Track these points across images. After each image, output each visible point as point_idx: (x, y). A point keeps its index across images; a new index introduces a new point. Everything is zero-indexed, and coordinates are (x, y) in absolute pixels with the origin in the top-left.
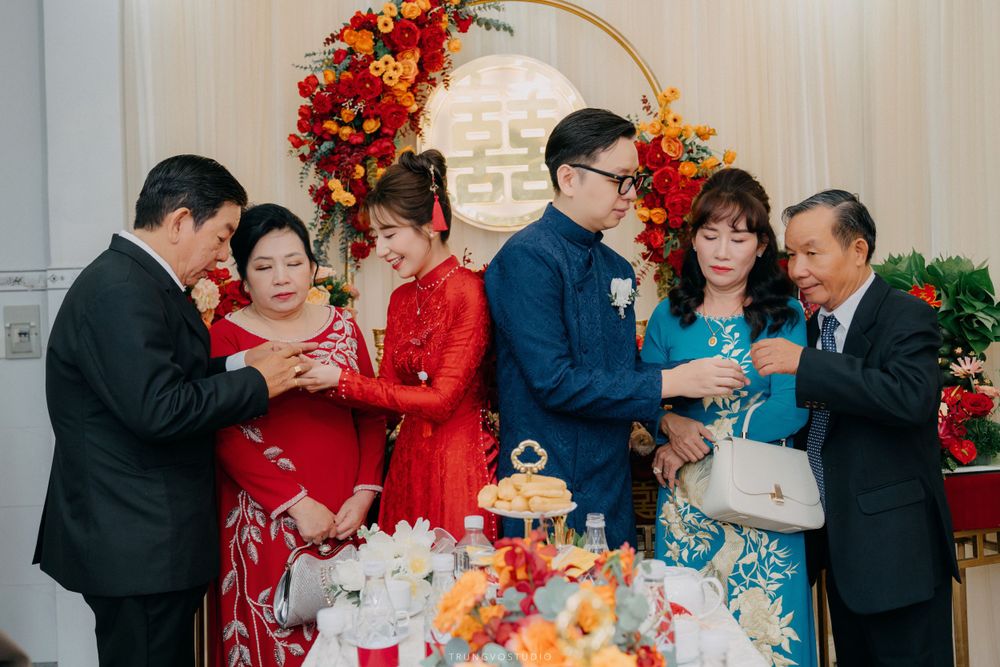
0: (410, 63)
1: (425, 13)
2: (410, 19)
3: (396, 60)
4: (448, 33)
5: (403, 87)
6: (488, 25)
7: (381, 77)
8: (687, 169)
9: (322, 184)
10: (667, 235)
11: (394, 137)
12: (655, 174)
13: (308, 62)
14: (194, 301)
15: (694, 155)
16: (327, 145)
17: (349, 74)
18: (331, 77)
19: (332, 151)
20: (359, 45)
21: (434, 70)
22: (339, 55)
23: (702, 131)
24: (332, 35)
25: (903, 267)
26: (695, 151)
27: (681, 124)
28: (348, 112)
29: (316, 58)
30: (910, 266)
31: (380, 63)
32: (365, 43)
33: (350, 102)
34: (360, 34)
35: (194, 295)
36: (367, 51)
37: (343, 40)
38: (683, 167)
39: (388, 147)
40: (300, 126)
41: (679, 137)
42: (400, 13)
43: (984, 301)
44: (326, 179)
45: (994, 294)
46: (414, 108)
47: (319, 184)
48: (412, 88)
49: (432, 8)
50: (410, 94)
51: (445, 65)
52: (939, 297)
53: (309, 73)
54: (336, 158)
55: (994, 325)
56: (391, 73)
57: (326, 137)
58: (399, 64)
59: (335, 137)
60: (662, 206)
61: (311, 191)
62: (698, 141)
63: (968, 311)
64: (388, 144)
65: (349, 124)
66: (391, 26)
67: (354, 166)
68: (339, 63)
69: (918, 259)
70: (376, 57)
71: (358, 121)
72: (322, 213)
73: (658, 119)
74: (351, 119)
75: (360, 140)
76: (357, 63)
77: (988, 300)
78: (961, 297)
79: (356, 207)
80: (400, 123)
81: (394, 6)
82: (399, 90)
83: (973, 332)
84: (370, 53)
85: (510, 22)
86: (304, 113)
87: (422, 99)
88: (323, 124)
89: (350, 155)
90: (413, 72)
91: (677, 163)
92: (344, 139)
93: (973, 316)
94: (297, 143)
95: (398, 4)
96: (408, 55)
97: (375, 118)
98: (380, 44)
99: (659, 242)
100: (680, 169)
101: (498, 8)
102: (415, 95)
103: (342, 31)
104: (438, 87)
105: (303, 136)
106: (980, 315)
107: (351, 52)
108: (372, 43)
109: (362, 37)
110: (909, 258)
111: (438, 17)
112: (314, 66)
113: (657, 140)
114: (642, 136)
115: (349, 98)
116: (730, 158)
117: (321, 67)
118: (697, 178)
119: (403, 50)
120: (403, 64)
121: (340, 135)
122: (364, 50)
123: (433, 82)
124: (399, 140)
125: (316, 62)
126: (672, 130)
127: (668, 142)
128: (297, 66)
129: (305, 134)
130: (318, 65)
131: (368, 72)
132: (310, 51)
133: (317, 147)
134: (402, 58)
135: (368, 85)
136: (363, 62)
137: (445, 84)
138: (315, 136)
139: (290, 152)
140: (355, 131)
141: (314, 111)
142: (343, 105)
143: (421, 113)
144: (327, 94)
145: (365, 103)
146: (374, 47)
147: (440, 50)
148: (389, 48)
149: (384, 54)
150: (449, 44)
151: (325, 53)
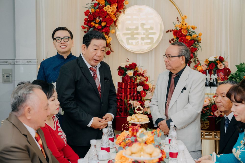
0: (115, 7)
5: (112, 14)
7: (107, 11)
8: (188, 38)
11: (109, 27)
12: (179, 39)
13: (87, 6)
15: (190, 34)
16: (92, 29)
17: (98, 10)
18: (93, 10)
20: (101, 2)
21: (121, 9)
22: (95, 5)
23: (193, 27)
25: (244, 66)
26: (191, 32)
27: (187, 25)
28: (98, 20)
29: (89, 5)
31: (106, 7)
32: (103, 2)
33: (98, 18)
37: (96, 1)
39: (108, 30)
40: (85, 23)
41: (187, 29)
46: (115, 19)
48: (115, 14)
50: (114, 16)
51: (124, 8)
53: (87, 9)
56: (109, 10)
57: (92, 27)
58: (111, 8)
59: (94, 27)
62: (192, 30)
64: (108, 29)
65: (98, 23)
68: (95, 7)
70: (105, 5)
71: (100, 23)
73: (181, 24)
74: (98, 22)
75: (100, 28)
76: (100, 7)
80: (111, 23)
82: (111, 15)
86: (86, 20)
87: (117, 17)
88: (91, 23)
90: (115, 10)
91: (186, 36)
92: (96, 27)
94: (84, 28)
96: (114, 5)
97: (105, 22)
98: (107, 2)
100: (186, 38)
102: (116, 16)
104: (122, 13)
105: (85, 26)
107: (99, 4)
113: (181, 29)
114: (176, 28)
115: (98, 16)
116: (200, 35)
117: (91, 7)
118: (191, 40)
119: (113, 4)
120: (113, 8)
121: (95, 26)
122: (102, 4)
123: (120, 12)
124: (111, 28)
125: (89, 6)
126: (184, 27)
127: (183, 30)
128: (84, 7)
129: (86, 26)
130: (90, 7)
131: (103, 10)
132: (88, 3)
133: (89, 29)
134: (112, 6)
135: (103, 13)
136: (102, 7)
137: (124, 13)
138: (88, 26)
139: (82, 30)
140: (99, 25)
141: (88, 19)
142: (96, 18)
143: (117, 21)
144: (92, 15)
145: (102, 18)
146: (105, 3)
147: (123, 4)
148: (109, 3)
149: (108, 5)
150: (125, 2)
151: (92, 4)
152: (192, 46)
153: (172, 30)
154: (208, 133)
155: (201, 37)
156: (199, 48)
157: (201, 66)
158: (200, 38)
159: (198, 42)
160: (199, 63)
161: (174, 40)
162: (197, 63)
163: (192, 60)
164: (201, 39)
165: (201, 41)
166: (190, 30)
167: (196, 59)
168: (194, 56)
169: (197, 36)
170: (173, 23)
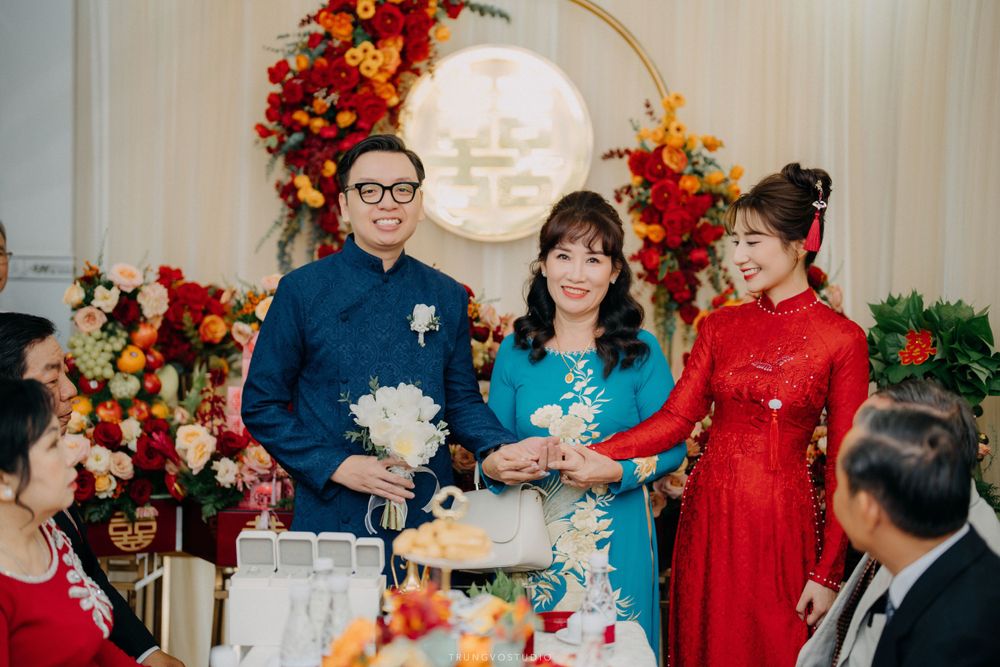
0: (392, 51)
2: (393, 5)
3: (376, 48)
4: (435, 20)
5: (382, 78)
6: (482, 11)
7: (358, 67)
8: (689, 184)
9: (289, 179)
10: (664, 254)
12: (654, 187)
13: (281, 44)
14: (139, 305)
15: (699, 168)
16: (297, 137)
17: (323, 62)
18: (304, 62)
19: (302, 145)
20: (336, 31)
21: (419, 59)
22: (314, 39)
23: (709, 142)
24: (308, 16)
25: (900, 309)
26: (702, 162)
27: (687, 133)
28: (323, 100)
29: (290, 40)
30: (908, 308)
31: (357, 51)
32: (343, 30)
33: (323, 92)
34: (337, 17)
35: (140, 299)
36: (345, 36)
37: (318, 23)
38: (685, 182)
40: (269, 115)
41: (685, 150)
43: (980, 352)
44: (294, 175)
45: (992, 344)
46: (394, 101)
47: (286, 180)
48: (394, 79)
50: (390, 86)
51: (431, 54)
52: (935, 344)
53: (279, 57)
54: (306, 151)
55: (988, 378)
56: (370, 62)
57: (295, 128)
58: (378, 53)
59: (306, 129)
60: (660, 222)
61: (278, 186)
62: (706, 153)
63: (962, 361)
65: (322, 116)
66: (371, 12)
67: (324, 162)
68: (314, 47)
69: (916, 300)
70: (353, 44)
71: (331, 114)
72: (288, 211)
73: (661, 126)
74: (324, 110)
75: (332, 133)
76: (334, 49)
77: (985, 350)
78: (956, 346)
79: (326, 207)
80: (377, 116)
82: (377, 82)
83: (967, 384)
84: (349, 39)
85: (507, 8)
86: (273, 99)
87: (403, 91)
88: (292, 113)
89: (321, 149)
90: (394, 61)
91: (678, 176)
92: (316, 131)
93: (968, 367)
94: (264, 132)
96: (390, 43)
97: (351, 109)
98: (359, 30)
99: (654, 262)
100: (681, 183)
102: (396, 87)
103: (320, 12)
104: (422, 77)
105: (271, 126)
106: (975, 366)
107: (328, 36)
108: (350, 27)
109: (339, 21)
110: (908, 300)
111: (424, 3)
112: (287, 49)
113: (659, 150)
114: (643, 144)
115: (322, 87)
116: (736, 174)
117: (295, 50)
118: (700, 194)
119: (386, 38)
120: (384, 53)
121: (311, 127)
122: (342, 36)
123: (417, 72)
125: (289, 45)
126: (675, 139)
127: (670, 152)
128: (268, 49)
129: (275, 123)
130: (292, 48)
131: (344, 60)
132: (283, 33)
133: (286, 138)
134: (383, 46)
135: (343, 75)
136: (339, 48)
137: (430, 75)
138: (284, 126)
139: (257, 142)
140: (327, 124)
141: (284, 100)
142: (316, 94)
143: (402, 106)
144: (299, 82)
145: (340, 94)
146: (353, 32)
147: (426, 38)
148: (369, 35)
149: (363, 40)
150: (436, 31)
151: (299, 35)
152: (704, 216)
153: (628, 152)
155: (740, 185)
158: (735, 188)
160: (732, 287)
161: (635, 192)
162: (724, 287)
163: (702, 276)
166: (699, 155)
167: (721, 273)
168: (710, 259)
169: (726, 180)
170: (631, 121)
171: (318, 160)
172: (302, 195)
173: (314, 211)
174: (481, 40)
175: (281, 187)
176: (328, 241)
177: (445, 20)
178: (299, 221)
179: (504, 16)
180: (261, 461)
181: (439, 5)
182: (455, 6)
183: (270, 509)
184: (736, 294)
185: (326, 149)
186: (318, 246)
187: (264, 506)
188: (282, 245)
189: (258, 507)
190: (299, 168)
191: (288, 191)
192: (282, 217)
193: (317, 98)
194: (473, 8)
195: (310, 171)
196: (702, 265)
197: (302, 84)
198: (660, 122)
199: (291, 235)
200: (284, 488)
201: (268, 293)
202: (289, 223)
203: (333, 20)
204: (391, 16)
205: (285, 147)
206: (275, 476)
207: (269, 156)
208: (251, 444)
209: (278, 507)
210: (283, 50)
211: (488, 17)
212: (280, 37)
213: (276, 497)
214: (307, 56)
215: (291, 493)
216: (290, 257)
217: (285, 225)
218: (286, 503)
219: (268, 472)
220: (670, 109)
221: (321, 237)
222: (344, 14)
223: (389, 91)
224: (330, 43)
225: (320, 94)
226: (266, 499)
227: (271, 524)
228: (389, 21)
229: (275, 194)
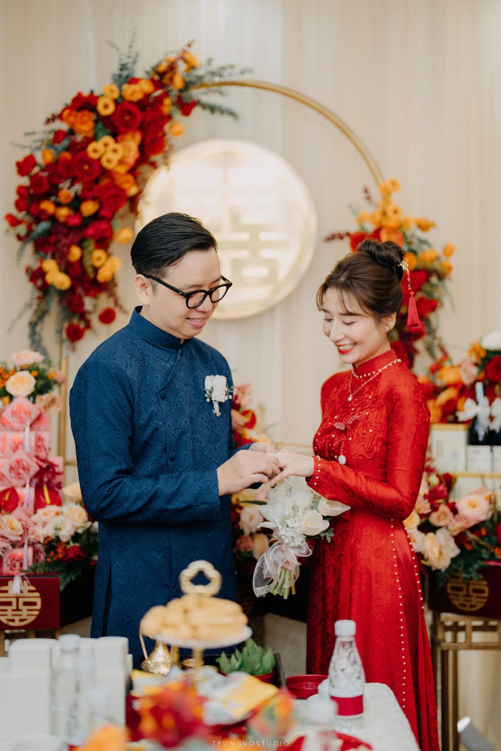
0: (130, 146)
1: (147, 96)
2: (131, 102)
3: (117, 141)
4: (169, 118)
5: (122, 170)
6: (212, 109)
7: (99, 160)
9: (38, 264)
11: (112, 218)
13: (28, 141)
15: (414, 247)
16: (44, 226)
17: (67, 155)
18: (50, 156)
19: (49, 233)
20: (79, 127)
21: (156, 153)
22: (59, 136)
23: (423, 223)
24: (53, 115)
26: (415, 241)
27: (402, 216)
28: (68, 190)
29: (36, 137)
31: (98, 145)
32: (85, 126)
33: (67, 184)
34: (80, 115)
36: (87, 132)
37: (62, 120)
39: (106, 230)
40: (18, 205)
41: (399, 229)
42: (121, 96)
44: (42, 260)
46: (133, 191)
47: (35, 265)
48: (133, 171)
49: (154, 92)
50: (130, 177)
51: (166, 148)
53: (26, 153)
54: (53, 239)
56: (110, 155)
57: (42, 217)
58: (118, 147)
59: (53, 218)
61: (28, 270)
62: (419, 234)
64: (106, 226)
65: (67, 205)
66: (111, 109)
67: (69, 248)
68: (59, 142)
70: (95, 138)
71: (76, 203)
72: (37, 294)
73: (379, 210)
74: (69, 200)
75: (76, 221)
76: (77, 144)
79: (72, 289)
80: (119, 206)
81: (115, 88)
82: (117, 173)
84: (90, 135)
85: (234, 107)
86: (21, 190)
87: (141, 182)
88: (40, 204)
89: (66, 236)
90: (133, 154)
92: (62, 220)
94: (13, 221)
95: (120, 87)
96: (128, 137)
97: (94, 199)
98: (100, 125)
101: (221, 93)
102: (135, 177)
103: (64, 110)
104: (159, 168)
105: (21, 215)
107: (72, 132)
108: (92, 124)
109: (82, 118)
111: (159, 100)
112: (33, 145)
113: (377, 233)
114: (362, 228)
115: (67, 179)
116: (448, 252)
117: (41, 146)
118: (415, 269)
119: (125, 133)
120: (123, 147)
121: (57, 216)
122: (84, 132)
123: (154, 165)
124: (117, 223)
125: (35, 141)
126: (392, 221)
127: (388, 231)
128: (16, 145)
129: (23, 213)
130: (39, 144)
131: (86, 153)
132: (30, 130)
133: (34, 227)
134: (123, 140)
135: (86, 167)
136: (82, 143)
137: (166, 167)
138: (32, 215)
139: (8, 231)
140: (72, 213)
141: (32, 191)
142: (61, 185)
143: (139, 196)
144: (45, 174)
145: (83, 184)
146: (94, 128)
147: (160, 134)
148: (109, 131)
149: (103, 136)
150: (171, 127)
151: (45, 132)
152: (419, 290)
153: (348, 234)
154: (479, 623)
155: (453, 261)
156: (446, 301)
157: (452, 367)
158: (447, 264)
159: (441, 277)
160: (446, 356)
162: (439, 355)
163: (419, 345)
164: (450, 268)
165: (454, 275)
166: (413, 235)
167: (436, 343)
168: (426, 329)
169: (438, 258)
170: (350, 207)
171: (64, 245)
172: (49, 278)
173: (62, 294)
174: (211, 136)
175: (30, 271)
176: (75, 321)
177: (178, 117)
178: (48, 303)
179: (232, 114)
180: (13, 529)
181: (173, 104)
182: (187, 104)
183: (22, 574)
184: (450, 360)
185: (71, 235)
186: (66, 325)
187: (16, 571)
188: (33, 325)
189: (11, 572)
190: (46, 253)
191: (37, 275)
192: (32, 299)
193: (61, 189)
194: (204, 106)
195: (58, 255)
196: (418, 335)
197: (48, 177)
198: (377, 205)
199: (41, 315)
200: (36, 553)
201: (18, 369)
202: (39, 305)
203: (76, 117)
204: (129, 113)
205: (34, 235)
206: (26, 542)
207: (18, 244)
208: (3, 511)
209: (31, 571)
210: (30, 146)
211: (217, 115)
212: (27, 134)
213: (28, 562)
214: (52, 150)
215: (42, 557)
216: (40, 336)
217: (35, 307)
218: (37, 567)
219: (20, 538)
220: (386, 194)
221: (68, 317)
222: (86, 112)
223: (128, 181)
224: (72, 138)
225: (65, 185)
226: (18, 564)
227: (23, 588)
228: (127, 118)
229: (24, 278)
